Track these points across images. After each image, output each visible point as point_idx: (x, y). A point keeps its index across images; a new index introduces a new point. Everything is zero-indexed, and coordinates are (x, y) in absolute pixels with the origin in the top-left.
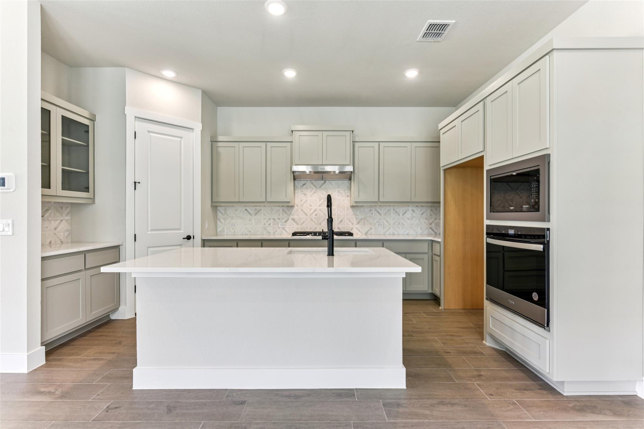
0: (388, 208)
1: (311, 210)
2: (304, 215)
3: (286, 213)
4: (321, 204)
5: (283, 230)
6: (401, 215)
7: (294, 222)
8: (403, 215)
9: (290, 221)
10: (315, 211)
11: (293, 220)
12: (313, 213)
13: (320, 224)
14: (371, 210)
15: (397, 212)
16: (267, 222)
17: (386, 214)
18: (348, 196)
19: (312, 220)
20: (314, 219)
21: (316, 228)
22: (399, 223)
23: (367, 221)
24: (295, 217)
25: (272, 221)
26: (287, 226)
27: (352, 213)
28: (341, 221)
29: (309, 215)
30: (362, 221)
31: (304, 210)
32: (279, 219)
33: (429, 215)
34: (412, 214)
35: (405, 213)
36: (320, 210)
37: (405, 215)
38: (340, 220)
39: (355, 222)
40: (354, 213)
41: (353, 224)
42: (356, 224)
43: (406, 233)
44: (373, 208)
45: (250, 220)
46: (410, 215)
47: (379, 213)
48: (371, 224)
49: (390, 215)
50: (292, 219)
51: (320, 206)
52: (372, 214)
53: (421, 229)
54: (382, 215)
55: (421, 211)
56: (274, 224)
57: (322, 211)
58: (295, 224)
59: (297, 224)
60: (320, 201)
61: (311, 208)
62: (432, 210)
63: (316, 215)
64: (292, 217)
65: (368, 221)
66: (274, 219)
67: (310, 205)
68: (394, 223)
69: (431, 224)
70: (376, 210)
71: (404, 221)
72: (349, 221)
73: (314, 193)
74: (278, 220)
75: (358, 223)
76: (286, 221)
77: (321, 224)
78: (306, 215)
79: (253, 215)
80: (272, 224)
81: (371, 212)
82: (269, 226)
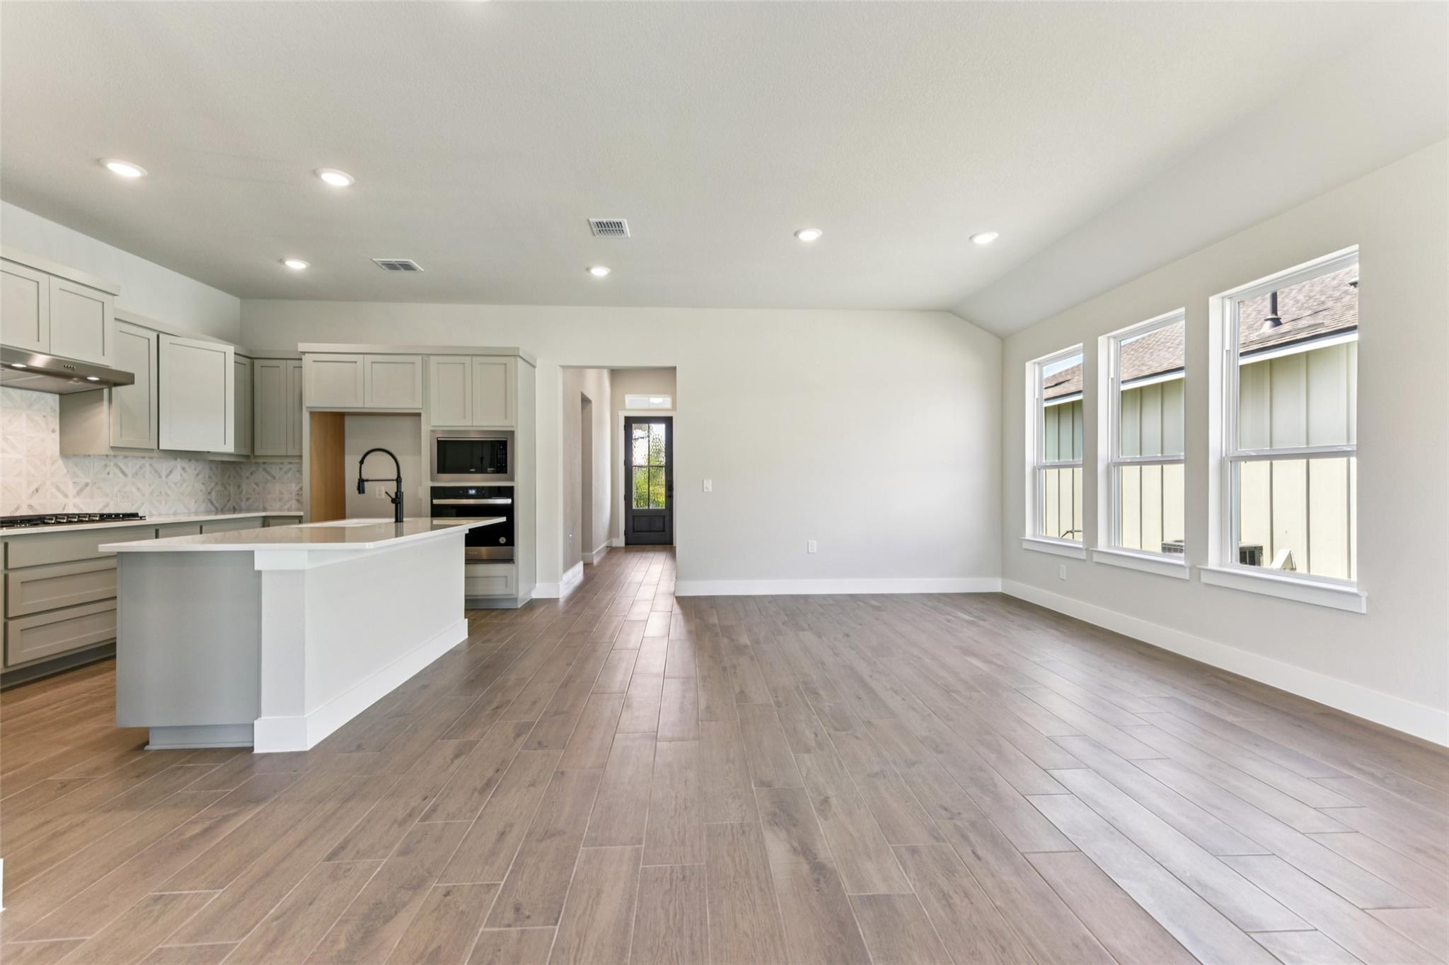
0: (140, 462)
6: (164, 476)
8: (167, 476)
14: (106, 466)
15: (156, 472)
17: (136, 474)
18: (53, 431)
22: (161, 493)
23: (98, 488)
27: (65, 471)
28: (37, 490)
30: (88, 489)
33: (207, 476)
34: (181, 475)
35: (171, 472)
37: (171, 477)
38: (33, 488)
39: (71, 491)
40: (68, 472)
41: (66, 496)
42: (74, 497)
43: (172, 512)
44: (110, 461)
46: (179, 477)
47: (123, 472)
48: (107, 495)
49: (144, 477)
52: (109, 473)
53: (196, 502)
54: (130, 476)
55: (195, 470)
62: (211, 469)
65: (101, 488)
68: (152, 493)
69: (210, 493)
70: (116, 465)
71: (170, 487)
72: (58, 489)
75: (79, 493)
81: (107, 471)
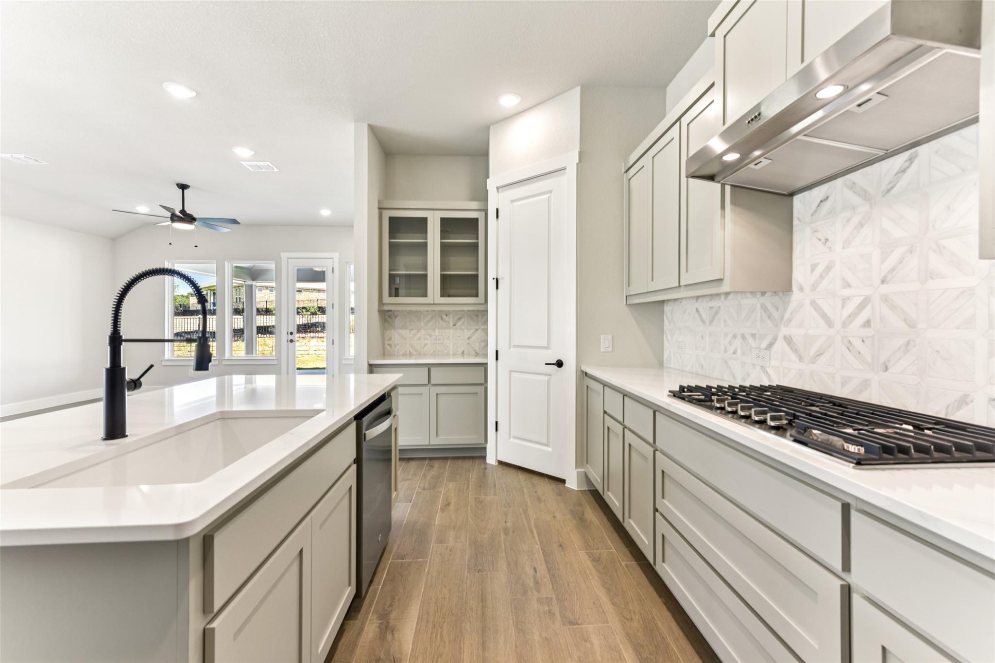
1: (845, 300)
2: (822, 323)
3: (769, 317)
4: (893, 270)
5: (762, 372)
7: (791, 349)
9: (780, 344)
10: (861, 307)
11: (789, 340)
12: (852, 316)
13: (886, 369)
16: (730, 343)
19: (850, 346)
20: (857, 343)
21: (866, 384)
24: (793, 331)
25: (738, 341)
26: (774, 363)
29: (838, 325)
31: (821, 302)
32: (753, 336)
36: (885, 299)
45: (702, 337)
50: (785, 338)
51: (883, 282)
56: (743, 354)
57: (893, 307)
58: (794, 357)
59: (801, 359)
60: (883, 261)
61: (847, 292)
63: (867, 324)
64: (784, 331)
66: (743, 337)
67: (843, 279)
73: (861, 225)
74: (751, 340)
76: (771, 345)
77: (889, 371)
78: (830, 324)
79: (707, 323)
80: (739, 352)
82: (734, 356)
